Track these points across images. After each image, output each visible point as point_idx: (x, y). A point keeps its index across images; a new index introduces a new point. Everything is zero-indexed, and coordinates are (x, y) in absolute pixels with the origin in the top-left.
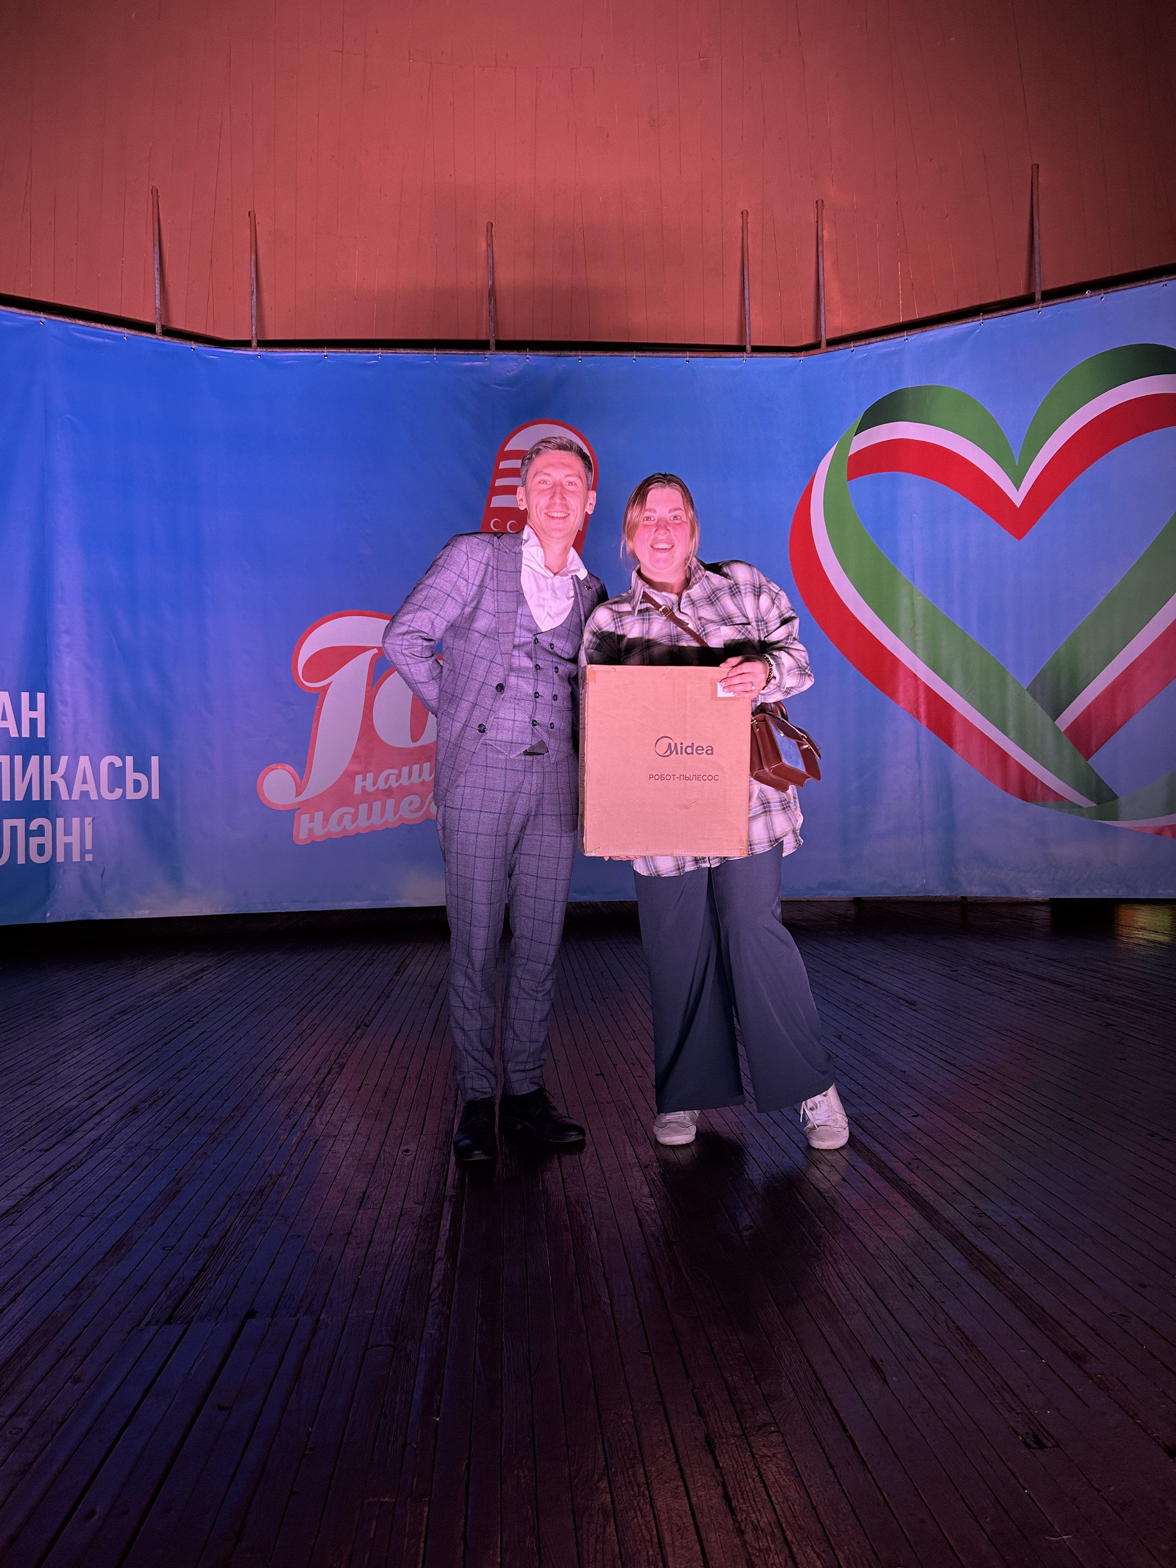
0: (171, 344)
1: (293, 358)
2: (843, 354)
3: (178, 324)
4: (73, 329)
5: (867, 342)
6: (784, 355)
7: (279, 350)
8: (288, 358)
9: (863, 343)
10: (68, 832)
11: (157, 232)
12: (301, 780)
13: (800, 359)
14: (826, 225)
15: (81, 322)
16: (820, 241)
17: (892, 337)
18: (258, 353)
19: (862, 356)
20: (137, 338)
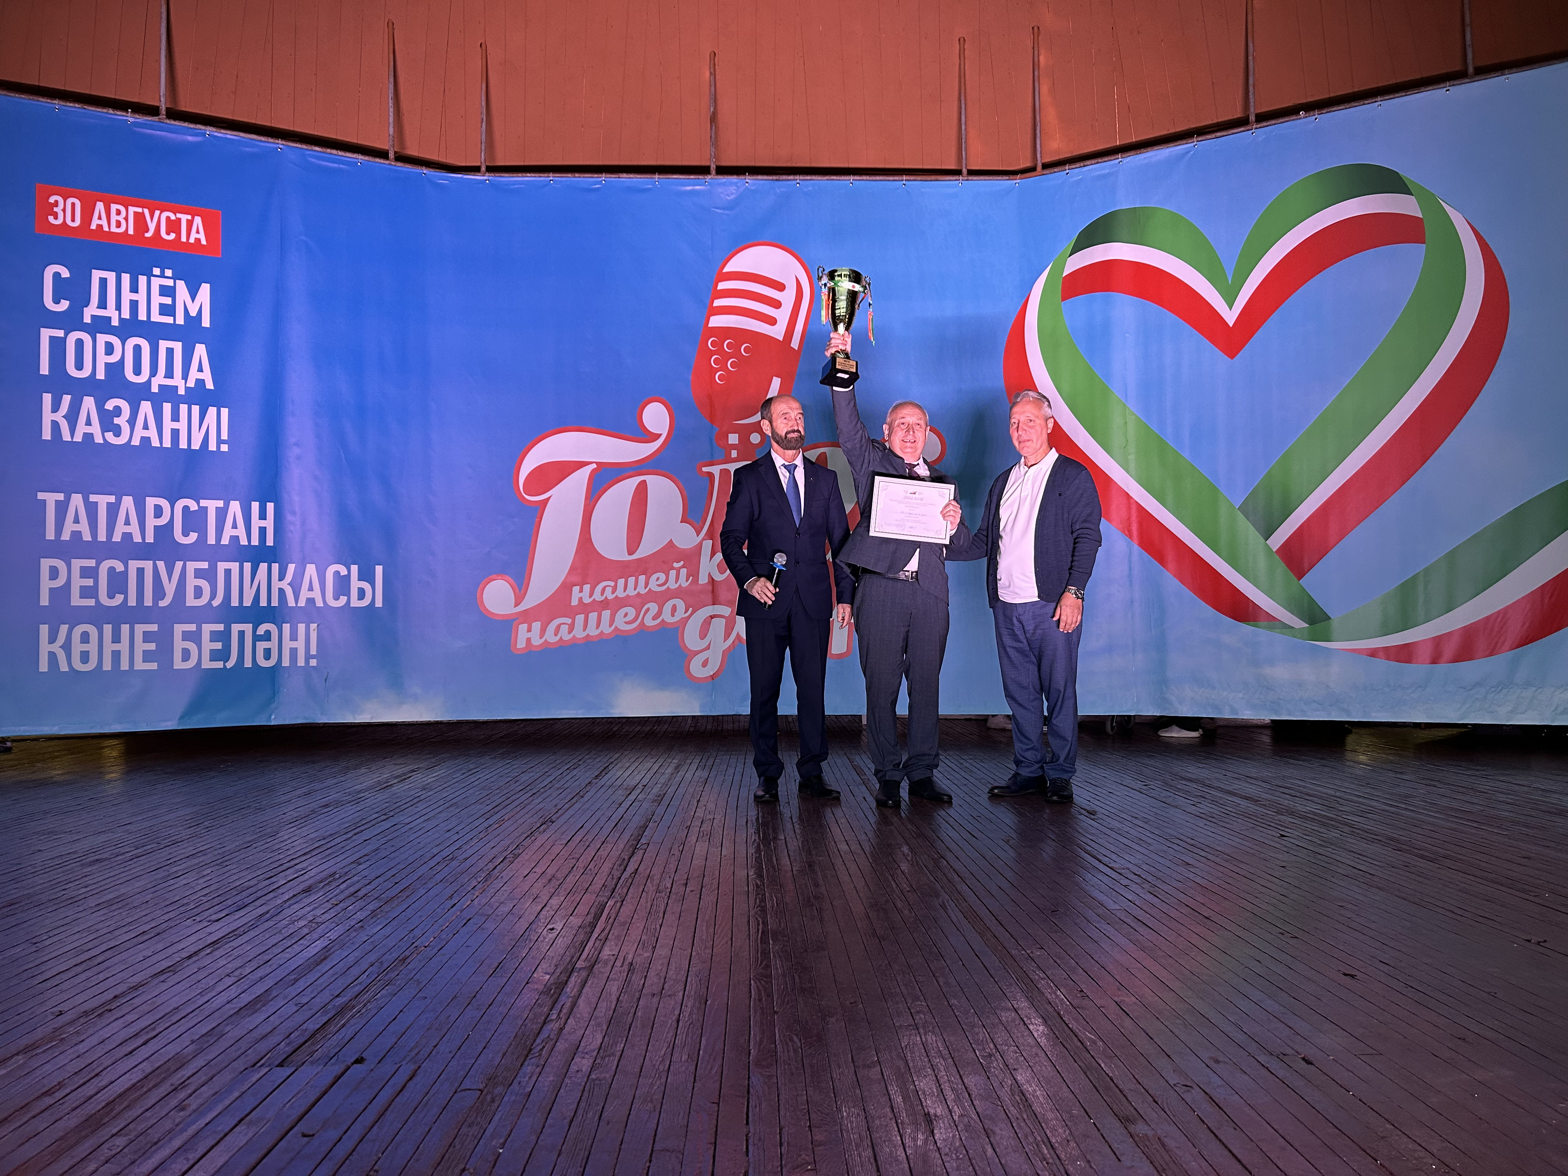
0: (403, 169)
1: (522, 183)
2: (1058, 177)
3: (412, 151)
4: (310, 156)
5: (1082, 165)
6: (1000, 178)
7: (506, 175)
8: (515, 183)
9: (1078, 165)
10: (294, 637)
11: (392, 64)
12: (520, 590)
13: (1015, 181)
14: (1042, 51)
15: (317, 149)
16: (1036, 66)
17: (1106, 159)
18: (486, 178)
19: (1077, 178)
20: (370, 163)
